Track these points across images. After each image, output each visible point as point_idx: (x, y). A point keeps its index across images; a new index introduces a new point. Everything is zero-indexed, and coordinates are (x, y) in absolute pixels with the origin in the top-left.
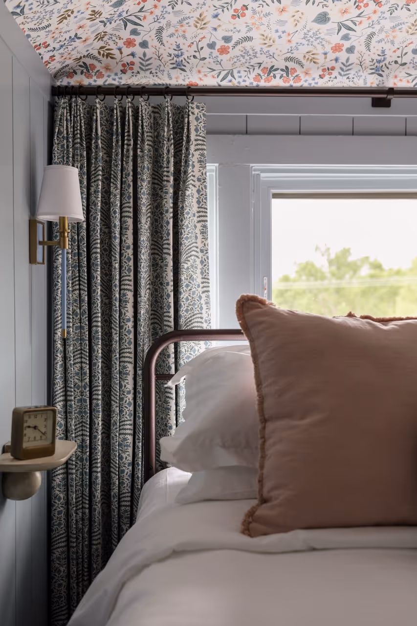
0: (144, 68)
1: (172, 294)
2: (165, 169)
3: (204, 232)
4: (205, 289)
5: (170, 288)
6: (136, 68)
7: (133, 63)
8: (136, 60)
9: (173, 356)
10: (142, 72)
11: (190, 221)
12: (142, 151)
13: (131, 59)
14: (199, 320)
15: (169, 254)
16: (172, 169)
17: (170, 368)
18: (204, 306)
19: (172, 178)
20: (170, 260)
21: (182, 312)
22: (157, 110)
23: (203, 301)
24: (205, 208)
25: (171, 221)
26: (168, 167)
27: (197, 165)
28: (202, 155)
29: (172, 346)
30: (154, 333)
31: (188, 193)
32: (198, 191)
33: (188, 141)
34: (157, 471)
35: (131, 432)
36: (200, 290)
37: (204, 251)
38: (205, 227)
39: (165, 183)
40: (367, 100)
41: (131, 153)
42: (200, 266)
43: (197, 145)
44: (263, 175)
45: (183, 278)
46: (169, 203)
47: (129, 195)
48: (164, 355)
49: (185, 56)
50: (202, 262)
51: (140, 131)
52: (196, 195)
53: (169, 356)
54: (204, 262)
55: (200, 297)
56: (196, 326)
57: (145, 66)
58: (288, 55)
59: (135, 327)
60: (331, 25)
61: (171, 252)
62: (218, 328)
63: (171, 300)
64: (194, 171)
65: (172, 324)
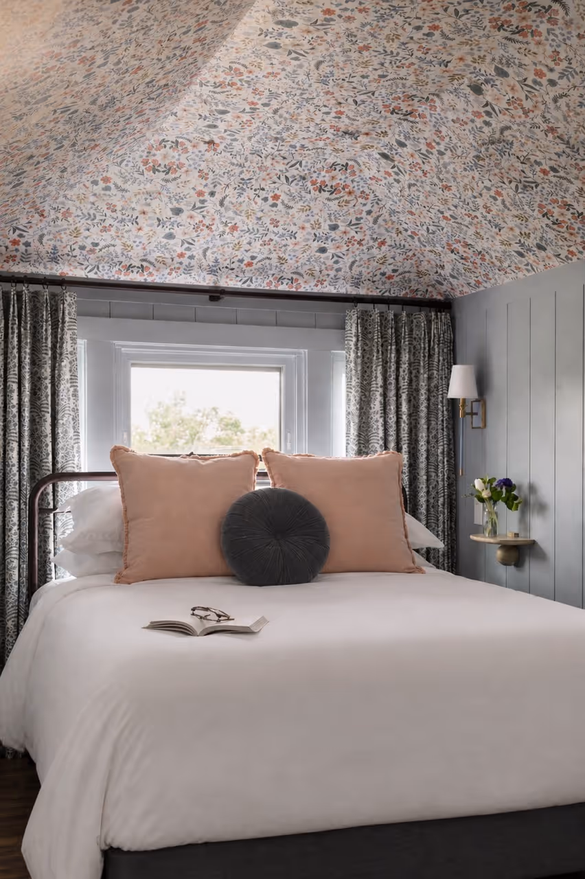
0: (24, 260)
1: (50, 444)
2: (44, 345)
3: (75, 395)
4: (77, 441)
5: (49, 440)
6: (18, 259)
7: (15, 256)
8: (18, 254)
9: (51, 494)
10: (21, 262)
11: (64, 387)
12: (25, 329)
13: (14, 253)
14: (73, 465)
15: (48, 413)
16: (50, 345)
17: (49, 504)
18: (76, 455)
19: (50, 352)
20: (48, 417)
21: (59, 459)
22: (35, 296)
23: (75, 449)
24: (75, 376)
25: (49, 386)
26: (46, 343)
27: (70, 342)
28: (74, 334)
29: (51, 486)
30: (32, 477)
31: (63, 364)
32: (70, 363)
33: (63, 322)
34: (39, 587)
35: (17, 557)
36: (73, 442)
37: (76, 410)
38: (76, 391)
39: (44, 355)
40: (207, 297)
41: (16, 331)
42: (72, 422)
43: (69, 326)
44: (123, 349)
45: (60, 431)
46: (47, 372)
47: (15, 365)
48: (45, 494)
49: (59, 254)
50: (73, 419)
51: (23, 314)
52: (69, 366)
53: (48, 494)
54: (75, 419)
55: (73, 447)
56: (69, 469)
57: (25, 258)
58: (143, 258)
59: (20, 471)
60: (178, 241)
61: (50, 410)
62: (87, 471)
63: (50, 448)
64: (68, 347)
65: (51, 468)
